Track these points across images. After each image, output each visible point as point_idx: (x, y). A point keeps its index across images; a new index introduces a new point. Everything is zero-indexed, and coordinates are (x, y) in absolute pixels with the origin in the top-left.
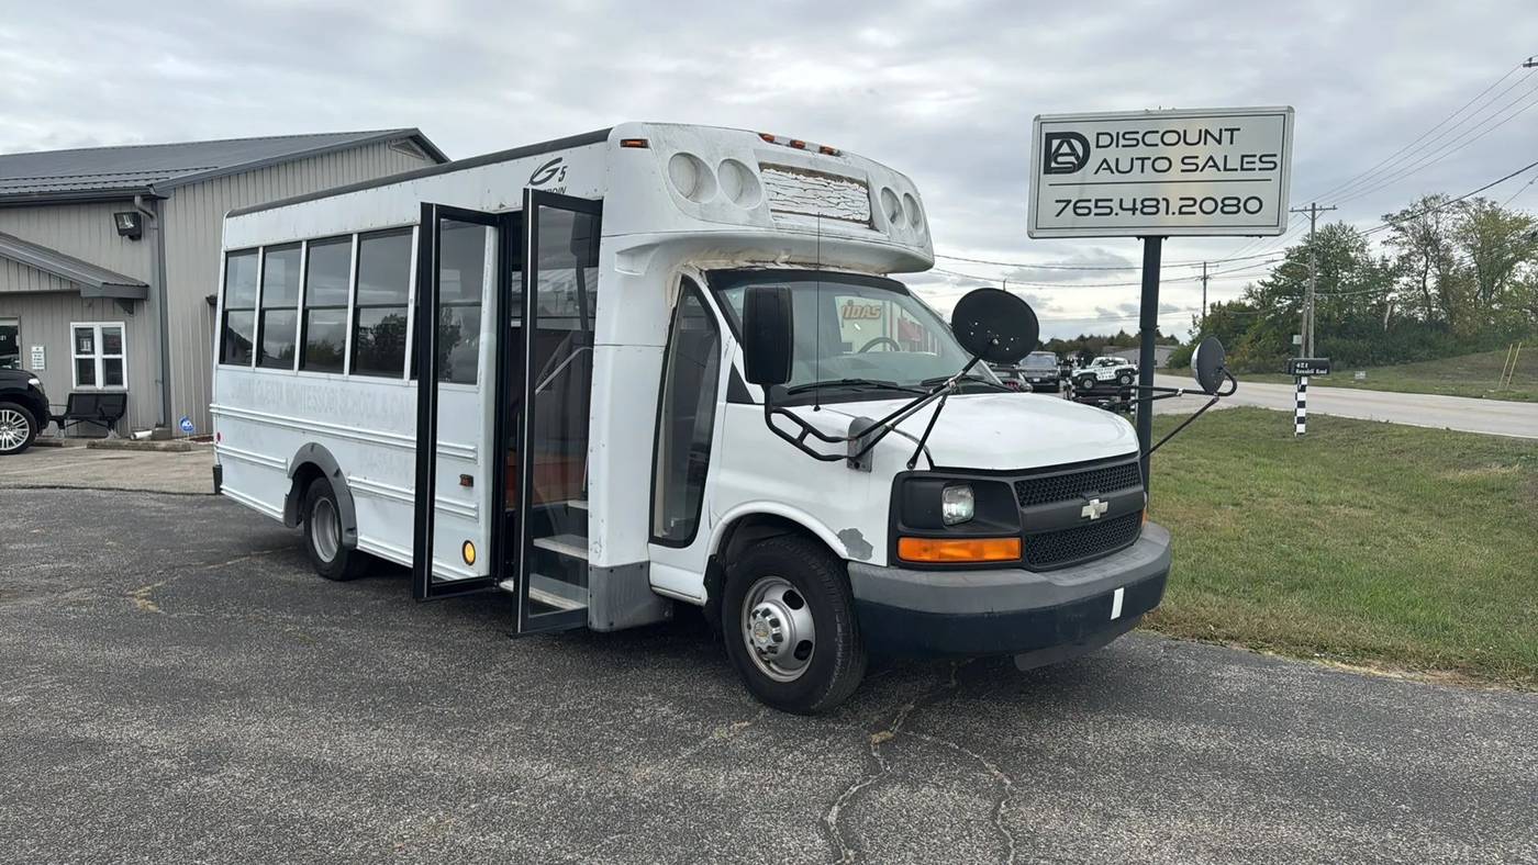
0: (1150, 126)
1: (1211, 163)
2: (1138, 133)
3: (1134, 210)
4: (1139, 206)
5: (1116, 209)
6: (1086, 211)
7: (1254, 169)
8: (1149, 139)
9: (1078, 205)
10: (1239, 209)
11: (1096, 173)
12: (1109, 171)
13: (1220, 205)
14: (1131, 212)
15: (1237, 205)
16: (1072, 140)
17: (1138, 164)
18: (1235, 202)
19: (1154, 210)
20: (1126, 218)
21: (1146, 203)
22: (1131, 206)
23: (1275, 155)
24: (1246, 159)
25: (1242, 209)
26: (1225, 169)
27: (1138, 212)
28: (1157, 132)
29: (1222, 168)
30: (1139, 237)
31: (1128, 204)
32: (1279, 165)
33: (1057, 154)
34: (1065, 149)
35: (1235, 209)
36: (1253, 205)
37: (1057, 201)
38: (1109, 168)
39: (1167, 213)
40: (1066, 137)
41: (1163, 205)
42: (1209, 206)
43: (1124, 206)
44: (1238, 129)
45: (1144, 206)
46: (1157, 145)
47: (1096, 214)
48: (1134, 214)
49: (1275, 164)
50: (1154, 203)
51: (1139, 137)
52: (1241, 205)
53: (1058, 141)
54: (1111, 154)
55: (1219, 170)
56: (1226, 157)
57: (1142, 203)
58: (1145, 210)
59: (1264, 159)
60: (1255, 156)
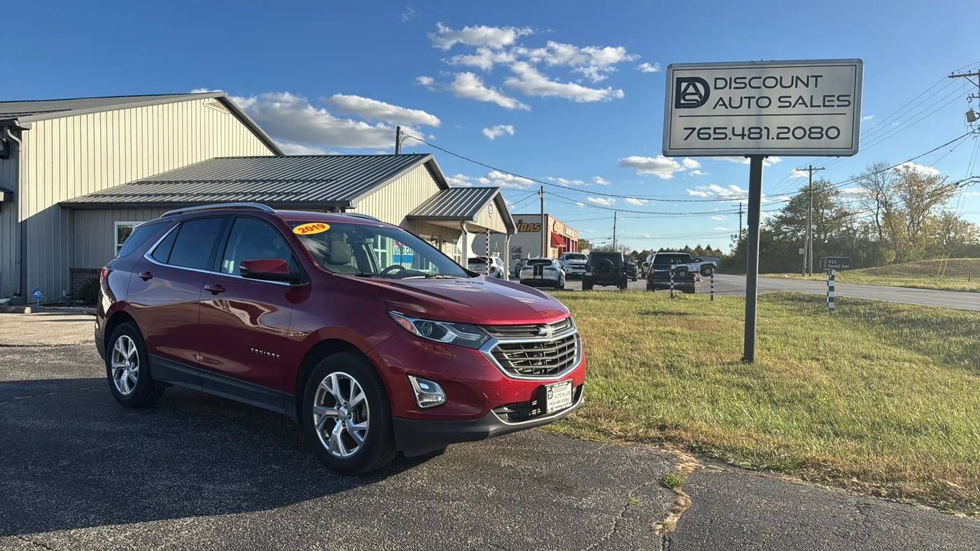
0: (755, 73)
1: (801, 101)
2: (745, 78)
3: (743, 135)
4: (746, 132)
5: (730, 135)
6: (707, 136)
7: (834, 106)
8: (754, 83)
9: (701, 132)
10: (822, 135)
11: (714, 108)
12: (724, 107)
13: (808, 132)
14: (741, 137)
15: (820, 133)
16: (696, 83)
17: (745, 102)
18: (819, 130)
19: (758, 136)
20: (737, 142)
21: (752, 131)
22: (741, 133)
23: (849, 96)
24: (827, 99)
25: (825, 136)
26: (812, 106)
27: (746, 137)
28: (760, 78)
29: (809, 105)
30: (746, 156)
31: (739, 131)
32: (852, 103)
33: (685, 93)
34: (691, 90)
35: (819, 135)
36: (833, 133)
37: (685, 129)
38: (724, 104)
39: (768, 138)
40: (692, 81)
41: (764, 132)
42: (799, 133)
43: (735, 133)
44: (822, 76)
45: (751, 133)
46: (760, 88)
47: (714, 139)
48: (743, 139)
49: (849, 101)
50: (759, 131)
51: (747, 81)
52: (824, 132)
53: (686, 84)
54: (725, 94)
55: (807, 106)
56: (812, 97)
57: (749, 130)
58: (752, 136)
59: (840, 98)
60: (834, 96)
